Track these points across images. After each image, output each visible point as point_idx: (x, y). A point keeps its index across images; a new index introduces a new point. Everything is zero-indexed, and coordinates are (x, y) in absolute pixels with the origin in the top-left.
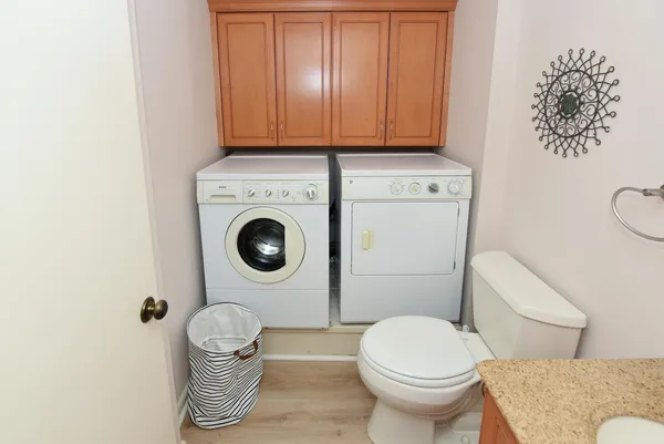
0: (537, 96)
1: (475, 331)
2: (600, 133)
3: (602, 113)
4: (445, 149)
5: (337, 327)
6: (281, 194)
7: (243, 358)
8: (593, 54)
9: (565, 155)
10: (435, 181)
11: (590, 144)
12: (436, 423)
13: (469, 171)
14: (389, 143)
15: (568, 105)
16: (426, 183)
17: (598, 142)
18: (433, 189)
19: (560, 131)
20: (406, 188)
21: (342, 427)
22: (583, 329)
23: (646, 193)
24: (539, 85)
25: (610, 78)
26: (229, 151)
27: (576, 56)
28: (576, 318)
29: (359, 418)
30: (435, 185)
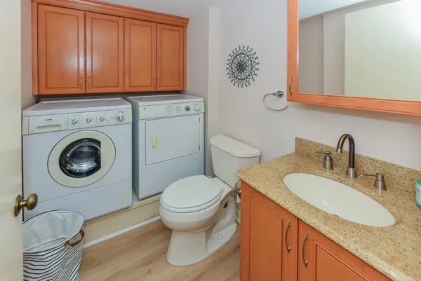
0: (228, 64)
1: (215, 176)
2: (254, 77)
3: (254, 69)
4: (187, 92)
5: (137, 203)
6: (98, 120)
7: (73, 245)
8: (248, 47)
9: (242, 87)
10: (189, 105)
11: (251, 81)
12: (207, 231)
13: (202, 99)
14: (159, 89)
15: (241, 67)
16: (184, 106)
17: (254, 80)
18: (188, 109)
19: (239, 78)
20: (174, 110)
21: (149, 267)
22: (260, 156)
23: (274, 94)
24: (228, 60)
25: (255, 56)
26: (39, 98)
27: (242, 48)
28: (256, 152)
29: (160, 255)
30: (188, 107)
